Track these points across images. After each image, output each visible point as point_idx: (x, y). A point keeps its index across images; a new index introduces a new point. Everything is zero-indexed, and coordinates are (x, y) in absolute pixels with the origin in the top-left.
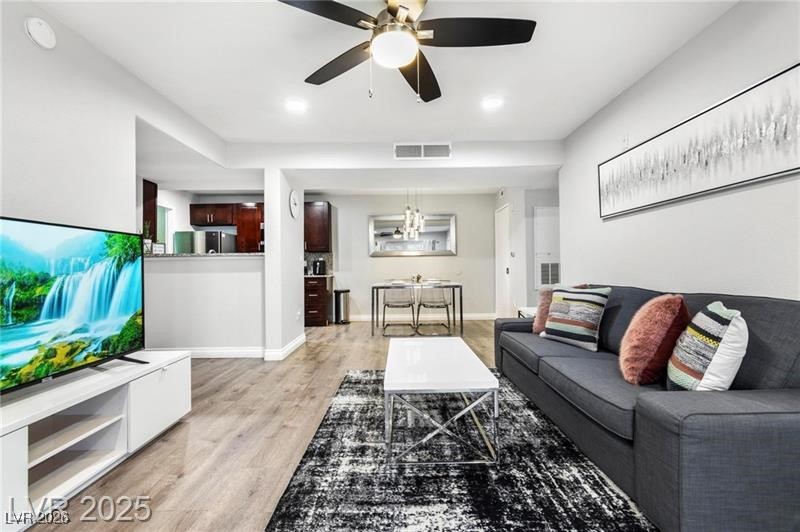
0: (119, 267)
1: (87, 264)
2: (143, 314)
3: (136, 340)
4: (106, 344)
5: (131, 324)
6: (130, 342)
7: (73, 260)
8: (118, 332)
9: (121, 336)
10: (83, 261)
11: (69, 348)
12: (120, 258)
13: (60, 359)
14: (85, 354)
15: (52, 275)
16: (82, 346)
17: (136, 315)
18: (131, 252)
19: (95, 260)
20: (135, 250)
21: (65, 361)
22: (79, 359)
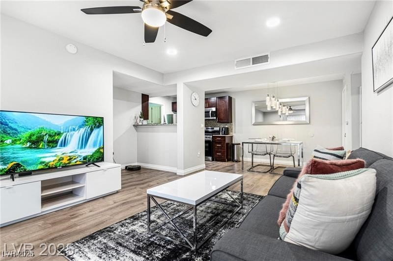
0: (92, 130)
1: (76, 129)
2: (103, 148)
3: (99, 158)
4: (85, 158)
5: (98, 151)
6: (97, 158)
7: (70, 127)
8: (91, 154)
9: (92, 155)
10: (75, 127)
11: (69, 158)
12: (92, 127)
13: (65, 161)
14: (75, 161)
15: (62, 132)
16: (75, 158)
17: (100, 148)
18: (97, 124)
19: (80, 127)
20: (99, 123)
21: (67, 162)
22: (73, 162)
